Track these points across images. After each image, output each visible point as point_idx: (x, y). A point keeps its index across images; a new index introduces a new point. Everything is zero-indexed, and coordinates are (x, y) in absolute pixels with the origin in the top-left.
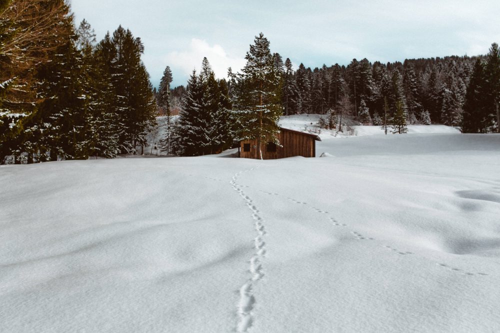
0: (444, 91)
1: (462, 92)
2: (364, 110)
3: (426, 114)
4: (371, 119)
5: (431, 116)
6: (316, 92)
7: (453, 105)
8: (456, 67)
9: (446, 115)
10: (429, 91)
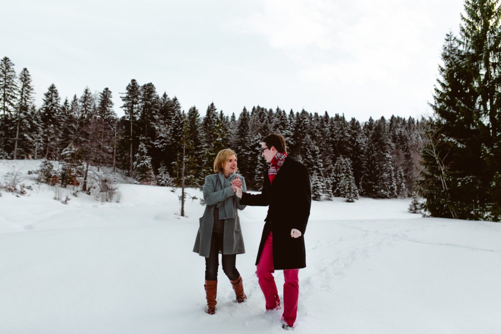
2: (144, 160)
4: (153, 176)
6: (69, 127)
8: (268, 117)
10: (240, 143)
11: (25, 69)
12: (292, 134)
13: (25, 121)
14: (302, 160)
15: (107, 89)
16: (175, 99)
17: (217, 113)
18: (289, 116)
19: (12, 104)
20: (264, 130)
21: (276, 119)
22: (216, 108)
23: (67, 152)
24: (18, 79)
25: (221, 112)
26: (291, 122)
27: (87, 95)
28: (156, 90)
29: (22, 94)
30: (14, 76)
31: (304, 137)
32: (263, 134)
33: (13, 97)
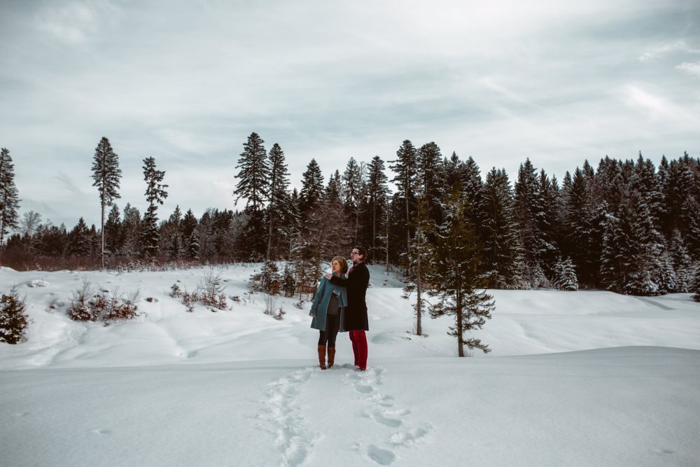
0: (603, 218)
1: (643, 219)
3: (566, 267)
5: (577, 271)
7: (626, 246)
8: (623, 174)
9: (612, 268)
10: (572, 218)
11: (276, 145)
12: (663, 197)
13: (278, 211)
14: (682, 237)
15: (377, 158)
16: (471, 162)
17: (536, 174)
18: (660, 168)
19: (263, 192)
20: (613, 194)
21: (636, 176)
22: (534, 167)
23: (296, 248)
24: (268, 159)
25: (543, 172)
26: (663, 178)
27: (353, 170)
28: (441, 152)
29: (274, 177)
30: (264, 156)
31: (684, 199)
32: (611, 200)
33: (264, 182)
